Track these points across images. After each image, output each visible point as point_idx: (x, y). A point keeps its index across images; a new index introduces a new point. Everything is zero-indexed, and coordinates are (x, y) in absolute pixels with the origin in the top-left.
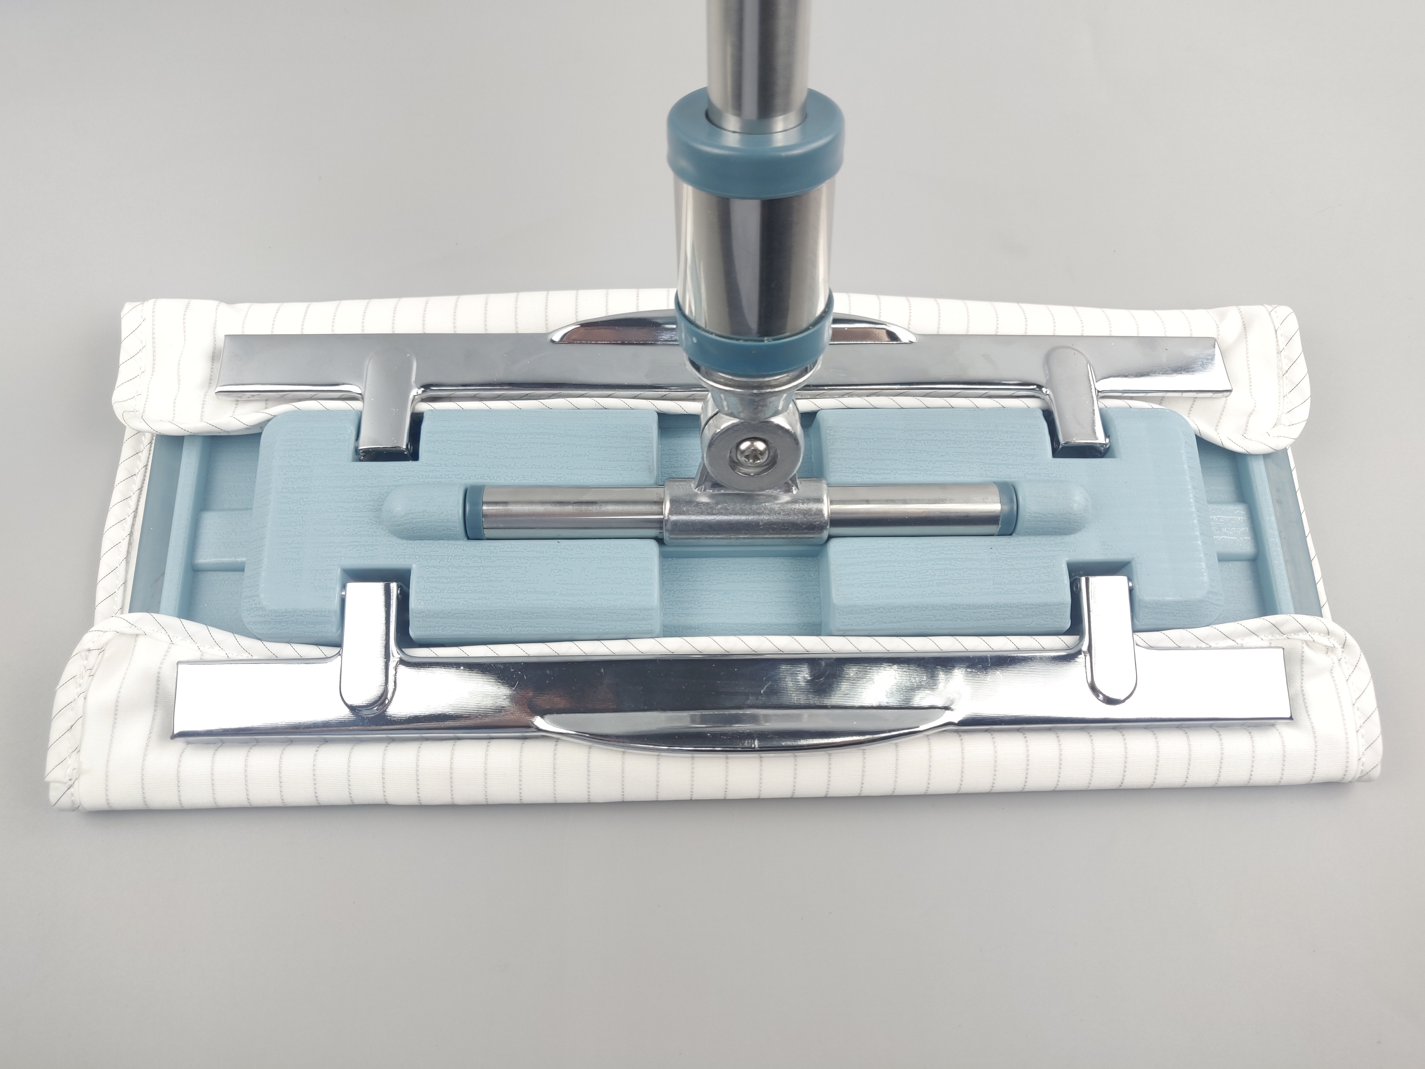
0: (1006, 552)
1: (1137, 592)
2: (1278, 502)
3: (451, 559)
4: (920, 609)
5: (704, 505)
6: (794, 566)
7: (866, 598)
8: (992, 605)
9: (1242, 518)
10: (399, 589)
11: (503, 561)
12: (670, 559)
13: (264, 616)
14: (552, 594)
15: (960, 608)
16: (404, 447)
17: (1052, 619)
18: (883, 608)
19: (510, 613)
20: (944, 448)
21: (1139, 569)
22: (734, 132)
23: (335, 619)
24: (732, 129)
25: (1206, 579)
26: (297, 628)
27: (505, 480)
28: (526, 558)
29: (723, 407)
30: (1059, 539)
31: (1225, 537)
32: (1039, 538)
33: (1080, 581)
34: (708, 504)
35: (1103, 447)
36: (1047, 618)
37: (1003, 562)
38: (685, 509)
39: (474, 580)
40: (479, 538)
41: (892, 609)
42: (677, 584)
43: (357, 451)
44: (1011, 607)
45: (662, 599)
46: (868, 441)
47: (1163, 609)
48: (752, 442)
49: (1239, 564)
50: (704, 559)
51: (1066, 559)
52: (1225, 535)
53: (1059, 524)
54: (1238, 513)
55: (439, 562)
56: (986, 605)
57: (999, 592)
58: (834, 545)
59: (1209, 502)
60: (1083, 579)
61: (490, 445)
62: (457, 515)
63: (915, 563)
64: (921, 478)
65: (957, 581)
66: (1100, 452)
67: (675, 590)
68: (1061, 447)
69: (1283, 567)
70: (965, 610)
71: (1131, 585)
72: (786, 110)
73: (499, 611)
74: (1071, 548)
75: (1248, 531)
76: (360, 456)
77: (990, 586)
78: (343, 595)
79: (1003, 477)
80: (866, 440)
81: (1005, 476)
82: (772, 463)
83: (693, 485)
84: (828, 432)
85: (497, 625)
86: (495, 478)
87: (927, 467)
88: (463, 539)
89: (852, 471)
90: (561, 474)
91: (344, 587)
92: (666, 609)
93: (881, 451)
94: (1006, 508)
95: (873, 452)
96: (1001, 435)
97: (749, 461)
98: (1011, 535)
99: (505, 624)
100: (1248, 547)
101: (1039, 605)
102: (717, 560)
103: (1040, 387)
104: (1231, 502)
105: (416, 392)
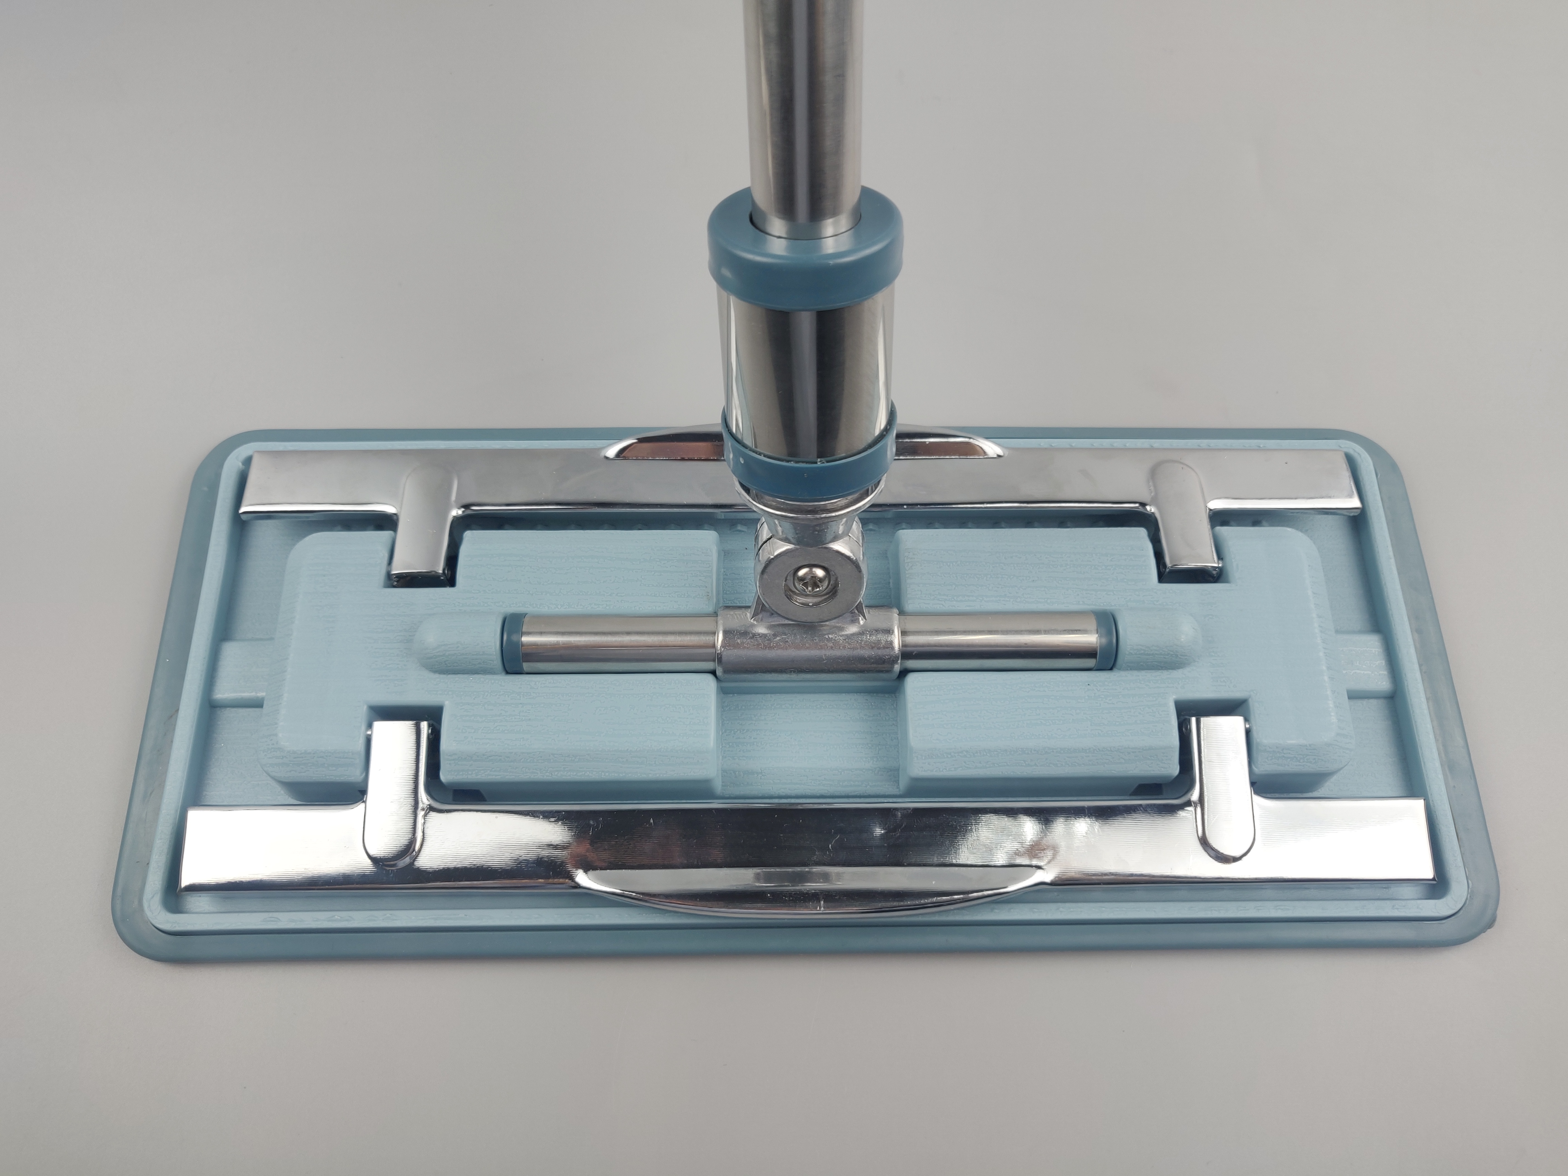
0: (1105, 689)
1: (1255, 734)
2: (1418, 630)
3: (487, 695)
4: (1008, 753)
5: (761, 637)
6: (870, 704)
7: (948, 740)
8: (1090, 749)
9: (1377, 650)
10: (431, 728)
11: (544, 698)
12: (731, 695)
13: (281, 757)
14: (597, 735)
15: (1053, 752)
16: (441, 572)
17: (1158, 764)
18: (967, 751)
19: (550, 756)
20: (1036, 573)
21: (1255, 708)
22: (779, 237)
23: (360, 761)
24: (777, 234)
25: (1334, 719)
26: (317, 771)
27: (548, 608)
28: (570, 694)
29: (777, 531)
30: (1165, 674)
31: (1358, 671)
32: (1143, 673)
33: (1189, 722)
34: (765, 636)
35: (1215, 570)
36: (1152, 763)
37: (1102, 700)
38: (739, 641)
39: (512, 719)
40: (518, 672)
41: (977, 753)
42: (738, 723)
43: (389, 576)
44: (1111, 751)
45: (718, 738)
46: (951, 564)
47: (1284, 754)
48: (810, 569)
49: (1374, 702)
50: (769, 695)
51: (1174, 697)
52: (1358, 669)
53: (1165, 658)
54: (1372, 644)
55: (474, 699)
56: (1083, 749)
57: (1097, 734)
58: (912, 680)
59: (1337, 632)
60: (1193, 720)
61: (534, 569)
62: (494, 648)
63: (1002, 701)
64: (1010, 606)
65: (1050, 721)
66: (1212, 576)
67: (736, 730)
68: (1167, 570)
69: (1424, 706)
70: (1059, 754)
71: (1248, 726)
72: (835, 213)
73: (538, 753)
74: (1179, 684)
75: (1384, 664)
76: (393, 581)
77: (1087, 727)
78: (369, 735)
79: (1102, 605)
80: (949, 564)
81: (1105, 604)
82: (833, 592)
83: (748, 615)
84: (906, 554)
85: (536, 769)
86: (539, 606)
87: (1017, 593)
88: (501, 673)
89: (932, 597)
90: (610, 601)
91: (370, 726)
92: (725, 751)
93: (965, 576)
94: (1104, 641)
95: (956, 577)
96: (1100, 558)
97: (807, 588)
98: (1111, 669)
99: (545, 768)
100: (1384, 683)
101: (1143, 749)
102: (783, 696)
103: (1143, 505)
104: (1361, 632)
105: (456, 512)
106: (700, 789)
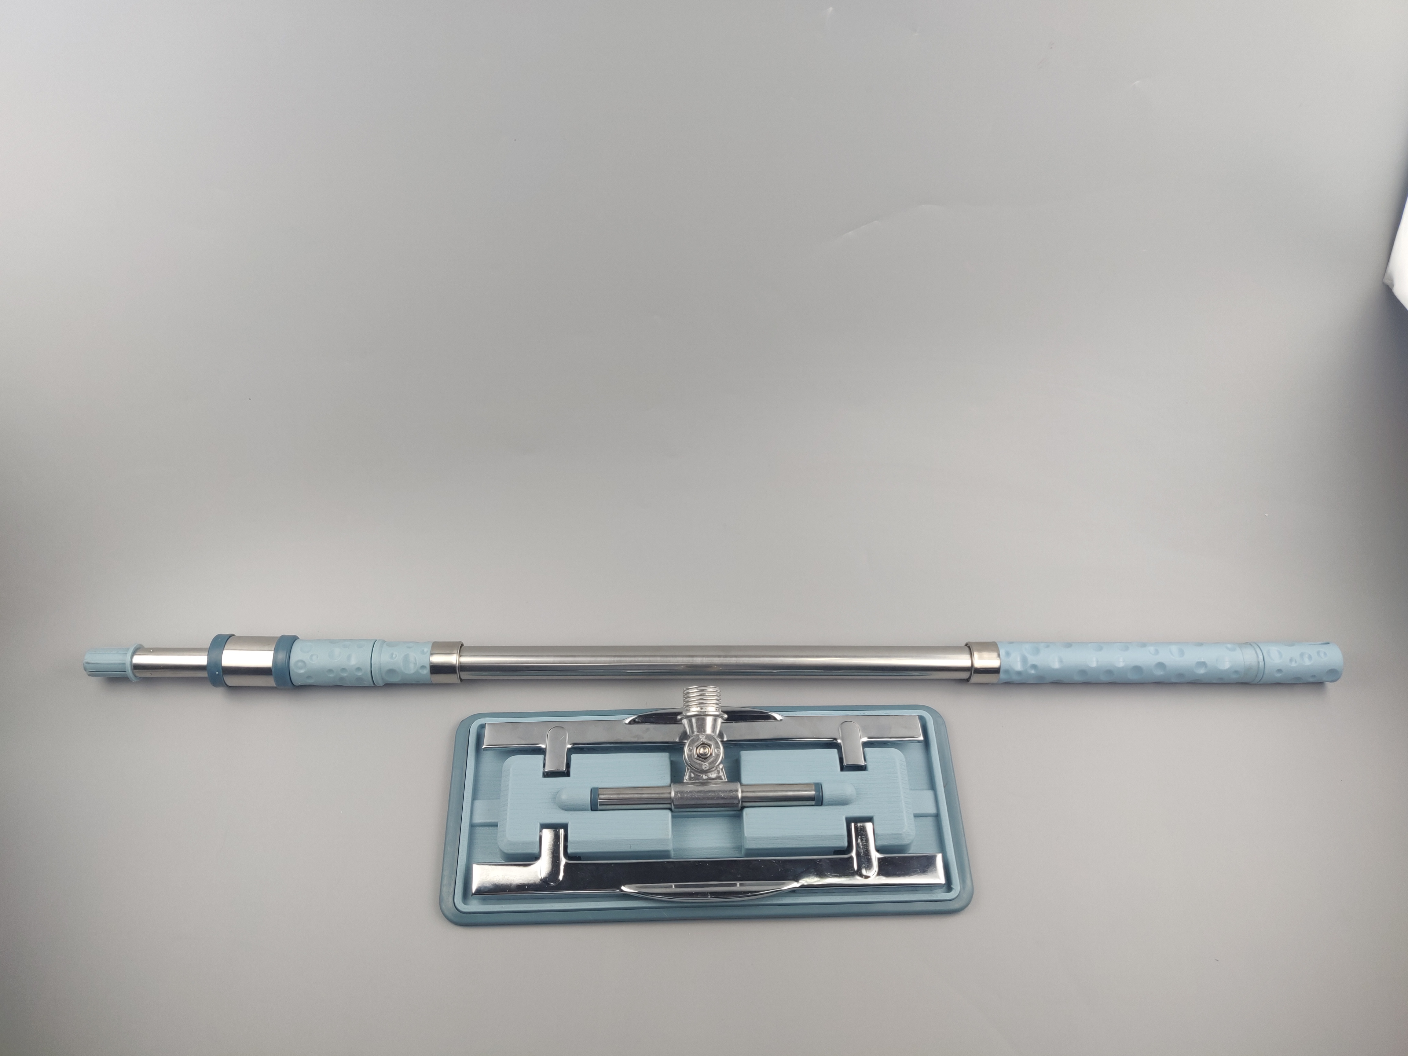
0: (819, 813)
1: (876, 830)
3: (585, 819)
5: (689, 793)
6: (727, 821)
9: (932, 797)
10: (563, 832)
12: (676, 818)
13: (508, 845)
16: (564, 770)
17: (839, 842)
21: (877, 820)
23: (536, 845)
25: (907, 825)
26: (521, 849)
30: (842, 807)
31: (921, 806)
32: (833, 807)
33: (851, 825)
35: (863, 766)
36: (837, 841)
38: (681, 796)
40: (596, 810)
42: (680, 829)
43: (544, 773)
44: (821, 837)
45: (673, 834)
47: (887, 837)
49: (927, 818)
50: (692, 818)
51: (845, 816)
53: (842, 801)
54: (930, 793)
55: (580, 821)
56: (810, 836)
58: (746, 812)
59: (917, 789)
60: (853, 824)
62: (588, 800)
66: (861, 768)
67: (679, 832)
68: (844, 766)
69: (948, 819)
71: (874, 826)
74: (847, 811)
75: (932, 803)
76: (546, 775)
78: (540, 835)
81: (817, 779)
84: (743, 761)
88: (590, 810)
89: (753, 778)
91: (541, 831)
92: (675, 840)
94: (817, 793)
98: (821, 805)
100: (932, 811)
101: (833, 836)
103: (836, 739)
104: (926, 790)
105: (569, 746)
106: (666, 854)
